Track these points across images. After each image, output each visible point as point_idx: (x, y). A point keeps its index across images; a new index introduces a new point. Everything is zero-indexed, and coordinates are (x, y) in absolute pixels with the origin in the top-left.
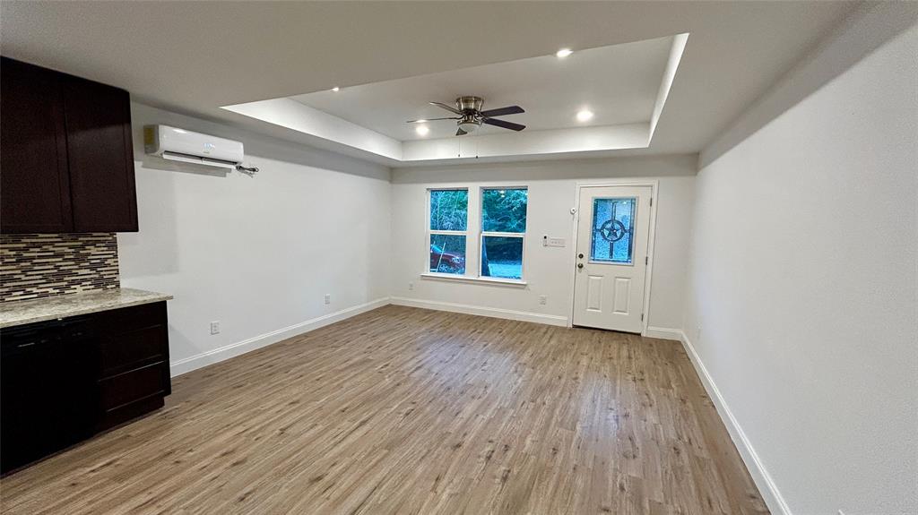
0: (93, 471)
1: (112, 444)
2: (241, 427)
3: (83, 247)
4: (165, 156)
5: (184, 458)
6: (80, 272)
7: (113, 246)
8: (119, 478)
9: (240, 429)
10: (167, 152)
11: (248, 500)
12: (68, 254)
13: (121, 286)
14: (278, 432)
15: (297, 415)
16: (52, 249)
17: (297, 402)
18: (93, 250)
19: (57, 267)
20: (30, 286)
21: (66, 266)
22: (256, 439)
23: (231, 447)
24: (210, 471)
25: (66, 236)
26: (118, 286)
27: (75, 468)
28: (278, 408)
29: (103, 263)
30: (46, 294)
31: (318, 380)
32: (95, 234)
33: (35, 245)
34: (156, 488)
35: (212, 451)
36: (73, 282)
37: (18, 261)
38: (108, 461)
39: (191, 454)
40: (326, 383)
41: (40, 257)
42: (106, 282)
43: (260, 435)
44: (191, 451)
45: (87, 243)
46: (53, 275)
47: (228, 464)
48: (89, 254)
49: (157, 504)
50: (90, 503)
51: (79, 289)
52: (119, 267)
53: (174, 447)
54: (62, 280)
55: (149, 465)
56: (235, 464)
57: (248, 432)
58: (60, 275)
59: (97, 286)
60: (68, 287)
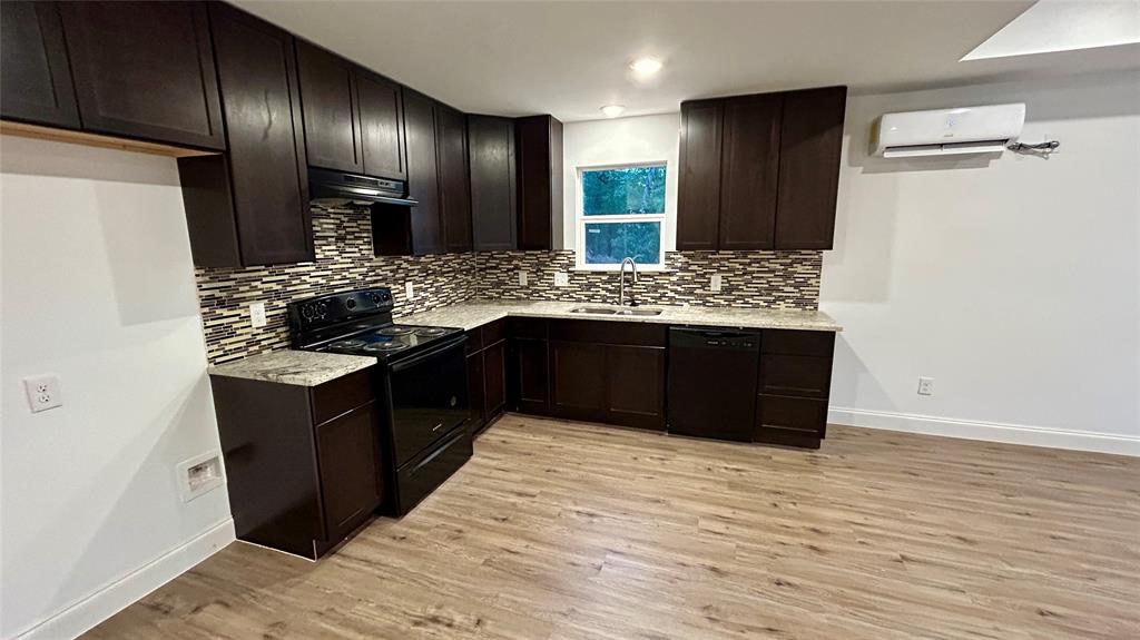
0: (726, 468)
1: (756, 457)
2: (862, 517)
3: (791, 265)
4: (887, 155)
5: (783, 506)
6: (786, 289)
7: (818, 265)
8: (732, 485)
9: (859, 519)
10: (889, 148)
11: (782, 590)
12: (779, 270)
13: (819, 309)
14: (896, 555)
15: (949, 558)
16: (767, 265)
17: (972, 542)
18: (799, 268)
19: (769, 282)
20: (748, 296)
21: (777, 282)
22: (860, 542)
23: (829, 528)
24: (787, 533)
25: (780, 254)
26: (816, 308)
27: (720, 459)
28: (931, 530)
29: (805, 283)
30: (757, 306)
31: (1054, 538)
32: (803, 252)
33: (757, 261)
34: (741, 512)
35: (810, 518)
36: (779, 298)
37: (744, 274)
38: (740, 467)
39: (792, 506)
40: (1064, 551)
41: (758, 272)
42: (806, 303)
43: (868, 541)
44: (795, 504)
45: (795, 261)
46: (766, 289)
47: (806, 542)
48: (795, 272)
49: (729, 526)
50: (703, 489)
51: (782, 305)
52: (821, 289)
53: (786, 490)
54: (772, 295)
55: (757, 491)
56: (812, 548)
57: (863, 528)
58: (771, 289)
59: (798, 304)
60: (774, 302)
